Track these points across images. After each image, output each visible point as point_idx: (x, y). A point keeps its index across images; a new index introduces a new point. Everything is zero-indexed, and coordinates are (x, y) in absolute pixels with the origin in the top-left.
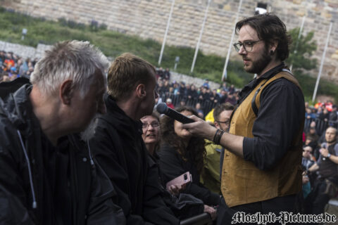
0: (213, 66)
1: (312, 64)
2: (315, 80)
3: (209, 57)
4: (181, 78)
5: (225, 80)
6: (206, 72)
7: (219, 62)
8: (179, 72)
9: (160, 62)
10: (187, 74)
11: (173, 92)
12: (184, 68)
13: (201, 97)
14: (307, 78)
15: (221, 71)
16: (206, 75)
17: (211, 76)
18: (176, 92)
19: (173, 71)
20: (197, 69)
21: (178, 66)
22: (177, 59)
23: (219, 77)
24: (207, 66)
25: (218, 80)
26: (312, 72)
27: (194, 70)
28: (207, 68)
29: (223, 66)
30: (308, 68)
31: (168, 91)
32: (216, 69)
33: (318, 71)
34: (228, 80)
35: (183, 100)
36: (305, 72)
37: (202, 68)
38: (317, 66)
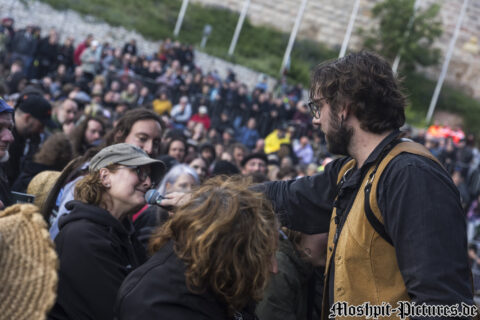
0: (266, 47)
1: (431, 56)
2: (434, 84)
3: (261, 30)
4: (213, 63)
5: (286, 73)
6: (254, 55)
7: (278, 41)
8: (210, 53)
9: (177, 31)
10: (224, 58)
11: (209, 94)
12: (218, 45)
13: (255, 107)
14: (422, 79)
15: (281, 56)
16: (254, 62)
17: (262, 64)
18: (215, 95)
19: (200, 50)
20: (239, 50)
21: (209, 42)
22: (208, 29)
23: (275, 67)
24: (257, 45)
25: (273, 72)
26: (429, 71)
27: (235, 51)
28: (257, 50)
29: (283, 48)
30: (425, 64)
31: (201, 91)
32: (272, 52)
33: (439, 70)
34: (292, 74)
35: (225, 111)
36: (419, 69)
37: (247, 48)
38: (440, 60)
